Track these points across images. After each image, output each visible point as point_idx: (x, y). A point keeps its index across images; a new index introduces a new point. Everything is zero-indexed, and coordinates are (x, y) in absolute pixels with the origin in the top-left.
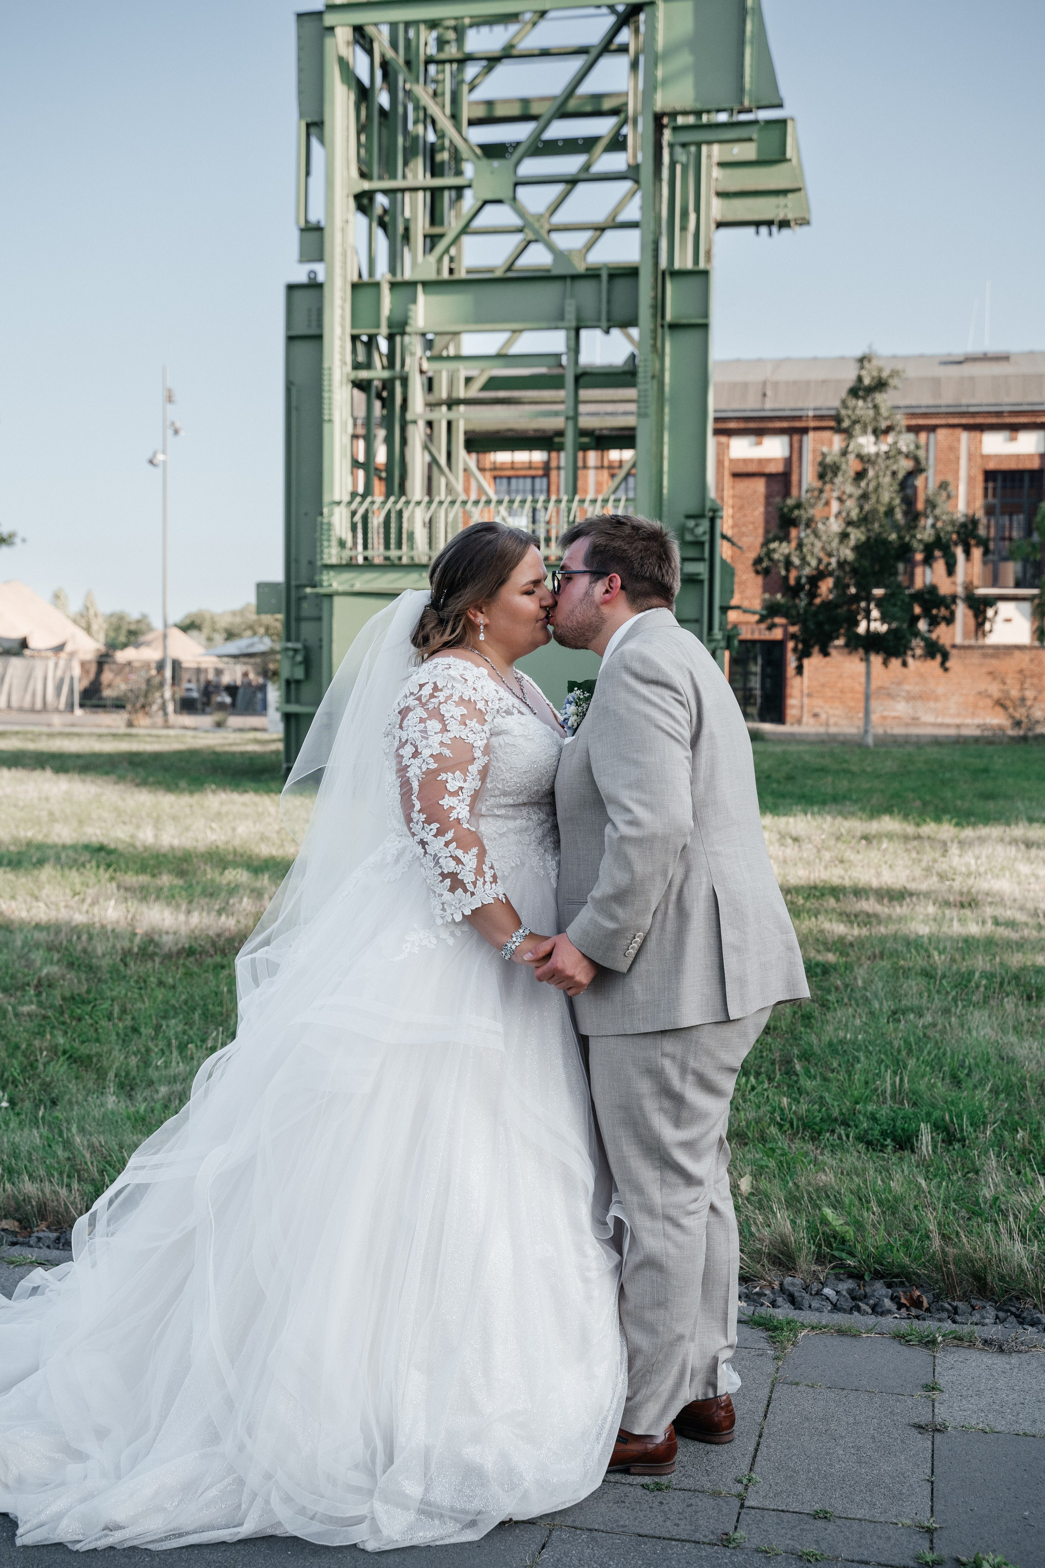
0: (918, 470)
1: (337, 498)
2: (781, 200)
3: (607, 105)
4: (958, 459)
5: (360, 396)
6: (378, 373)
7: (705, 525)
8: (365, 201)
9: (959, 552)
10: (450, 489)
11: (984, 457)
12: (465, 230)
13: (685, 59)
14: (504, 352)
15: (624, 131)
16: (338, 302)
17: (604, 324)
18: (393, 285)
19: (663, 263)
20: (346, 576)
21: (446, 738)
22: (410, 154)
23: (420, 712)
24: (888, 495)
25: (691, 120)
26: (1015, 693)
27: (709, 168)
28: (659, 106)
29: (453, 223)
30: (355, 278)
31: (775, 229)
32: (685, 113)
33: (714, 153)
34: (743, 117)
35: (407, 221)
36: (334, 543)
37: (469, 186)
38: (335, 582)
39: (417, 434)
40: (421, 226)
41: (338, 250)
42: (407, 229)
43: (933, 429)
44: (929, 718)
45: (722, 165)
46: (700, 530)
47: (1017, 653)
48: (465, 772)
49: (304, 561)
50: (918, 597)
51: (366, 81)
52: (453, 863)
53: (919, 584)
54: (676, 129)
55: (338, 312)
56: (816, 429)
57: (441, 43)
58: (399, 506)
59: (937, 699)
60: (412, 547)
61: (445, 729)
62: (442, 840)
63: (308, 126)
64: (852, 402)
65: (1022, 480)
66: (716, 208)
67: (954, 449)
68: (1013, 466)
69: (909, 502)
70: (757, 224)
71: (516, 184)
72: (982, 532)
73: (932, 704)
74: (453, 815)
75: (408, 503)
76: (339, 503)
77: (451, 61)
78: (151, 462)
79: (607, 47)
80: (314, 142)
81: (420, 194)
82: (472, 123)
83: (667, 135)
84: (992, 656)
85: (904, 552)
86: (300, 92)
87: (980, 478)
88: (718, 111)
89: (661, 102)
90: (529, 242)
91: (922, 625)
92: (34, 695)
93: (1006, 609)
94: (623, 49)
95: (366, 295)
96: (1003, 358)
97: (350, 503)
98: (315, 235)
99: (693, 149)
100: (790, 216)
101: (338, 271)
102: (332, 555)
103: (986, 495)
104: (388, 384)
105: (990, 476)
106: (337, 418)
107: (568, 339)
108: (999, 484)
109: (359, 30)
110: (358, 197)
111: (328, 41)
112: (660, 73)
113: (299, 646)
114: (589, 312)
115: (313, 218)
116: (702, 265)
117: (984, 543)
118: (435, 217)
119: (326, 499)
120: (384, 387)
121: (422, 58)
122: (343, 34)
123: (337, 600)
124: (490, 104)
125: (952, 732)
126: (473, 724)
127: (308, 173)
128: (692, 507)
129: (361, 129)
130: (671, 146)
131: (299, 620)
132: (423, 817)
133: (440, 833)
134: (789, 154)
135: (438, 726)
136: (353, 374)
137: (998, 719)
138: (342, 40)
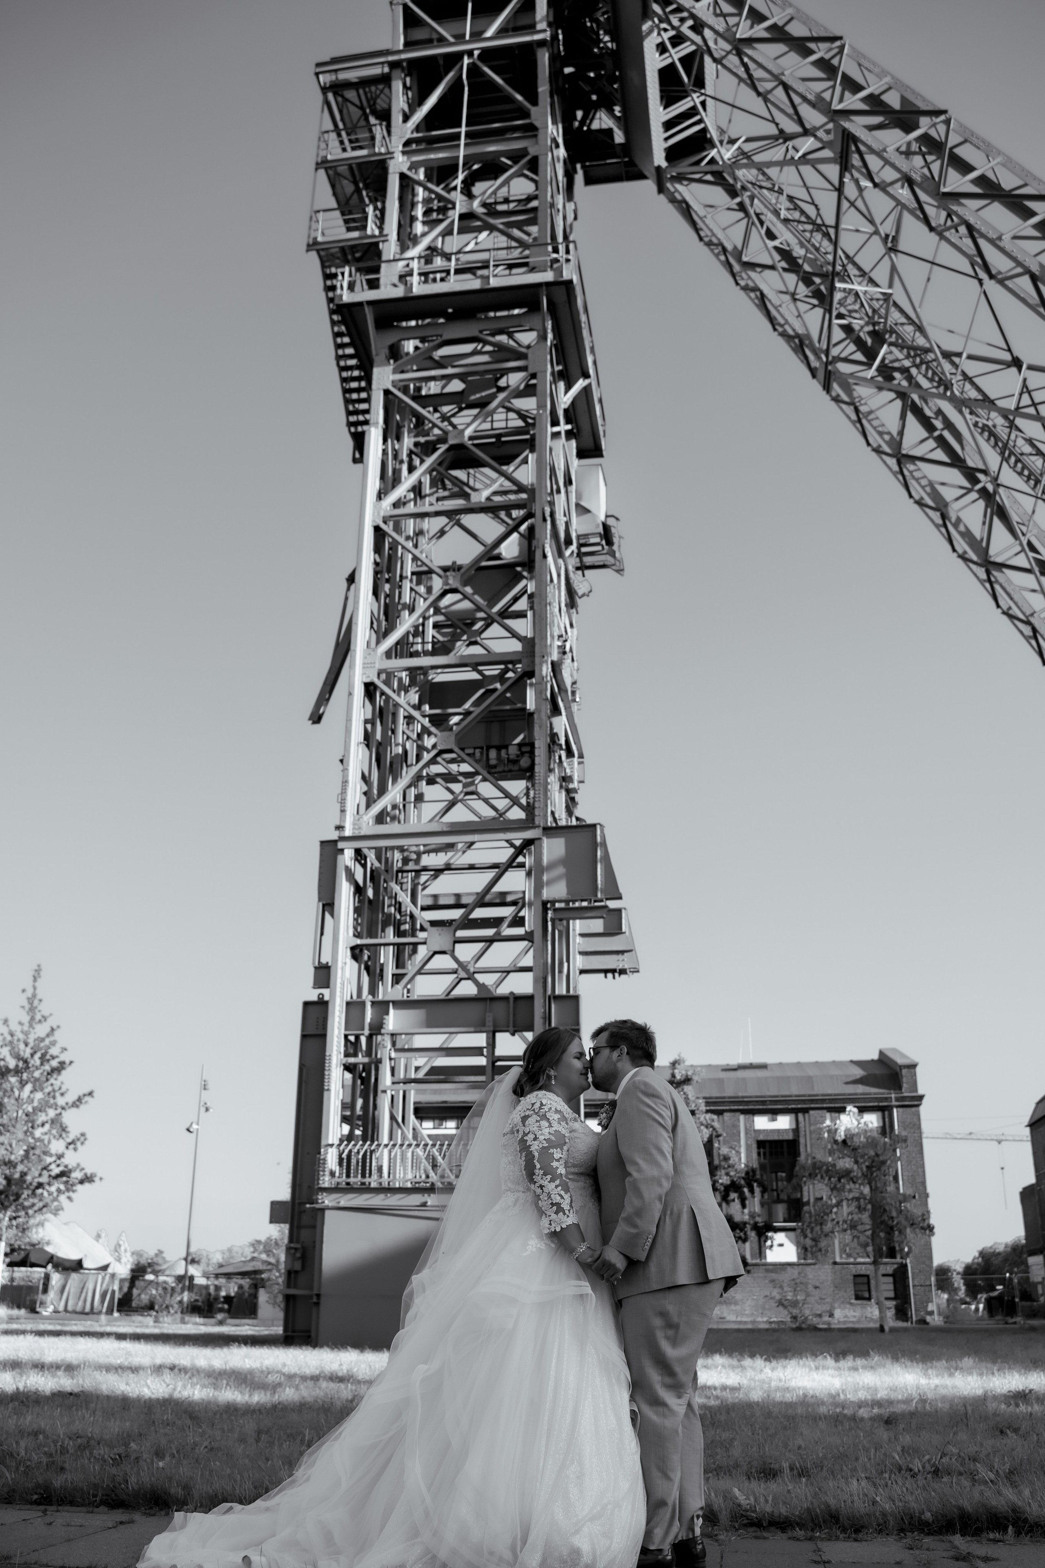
1: (330, 1142)
2: (620, 957)
3: (509, 899)
4: (739, 1132)
5: (348, 1076)
6: (361, 1059)
8: (357, 951)
10: (404, 1137)
11: (755, 1131)
12: (419, 972)
13: (561, 870)
14: (445, 1046)
15: (521, 914)
16: (337, 1013)
17: (511, 1029)
18: (373, 1003)
19: (549, 992)
20: (334, 1196)
21: (552, 1130)
22: (385, 925)
23: (535, 1117)
25: (562, 905)
26: (790, 1296)
27: (575, 936)
28: (544, 898)
29: (411, 967)
30: (349, 999)
31: (617, 975)
32: (560, 901)
33: (577, 926)
34: (597, 904)
35: (382, 965)
36: (327, 1173)
37: (425, 943)
38: (327, 1200)
39: (384, 1103)
40: (390, 969)
41: (339, 981)
42: (382, 970)
43: (722, 1112)
44: (732, 1317)
45: (582, 935)
47: (789, 1268)
48: (562, 1149)
49: (305, 1184)
51: (361, 883)
52: (558, 1198)
54: (556, 910)
55: (337, 1019)
57: (406, 861)
58: (373, 1147)
59: (736, 1304)
60: (381, 1176)
61: (550, 1126)
62: (553, 1185)
63: (324, 906)
66: (579, 962)
67: (736, 1126)
68: (775, 1137)
70: (606, 972)
71: (455, 942)
72: (759, 1178)
73: (733, 1307)
74: (559, 1171)
75: (379, 1145)
76: (332, 1145)
77: (411, 871)
78: (188, 1130)
79: (511, 864)
80: (327, 915)
81: (391, 947)
82: (425, 908)
83: (550, 914)
84: (772, 1271)
86: (320, 886)
87: (755, 1146)
88: (582, 900)
89: (546, 894)
90: (461, 979)
92: (85, 1301)
93: (780, 1237)
94: (522, 865)
95: (356, 1009)
96: (763, 1066)
97: (339, 1145)
98: (325, 971)
99: (565, 922)
100: (626, 967)
101: (338, 994)
102: (326, 1181)
103: (759, 1156)
104: (366, 1068)
105: (761, 1144)
106: (333, 1088)
107: (488, 1038)
108: (767, 1150)
109: (358, 852)
110: (353, 949)
111: (340, 857)
112: (545, 878)
113: (298, 1246)
114: (501, 1021)
115: (324, 961)
116: (572, 992)
117: (761, 1188)
118: (399, 962)
119: (323, 1143)
120: (364, 1070)
121: (395, 869)
122: (349, 854)
123: (328, 1213)
124: (435, 897)
125: (750, 1326)
126: (563, 1124)
127: (322, 934)
129: (356, 910)
130: (553, 920)
131: (299, 1227)
132: (542, 1172)
133: (552, 1180)
134: (624, 928)
135: (547, 1124)
136: (345, 1060)
137: (782, 1316)
138: (348, 857)
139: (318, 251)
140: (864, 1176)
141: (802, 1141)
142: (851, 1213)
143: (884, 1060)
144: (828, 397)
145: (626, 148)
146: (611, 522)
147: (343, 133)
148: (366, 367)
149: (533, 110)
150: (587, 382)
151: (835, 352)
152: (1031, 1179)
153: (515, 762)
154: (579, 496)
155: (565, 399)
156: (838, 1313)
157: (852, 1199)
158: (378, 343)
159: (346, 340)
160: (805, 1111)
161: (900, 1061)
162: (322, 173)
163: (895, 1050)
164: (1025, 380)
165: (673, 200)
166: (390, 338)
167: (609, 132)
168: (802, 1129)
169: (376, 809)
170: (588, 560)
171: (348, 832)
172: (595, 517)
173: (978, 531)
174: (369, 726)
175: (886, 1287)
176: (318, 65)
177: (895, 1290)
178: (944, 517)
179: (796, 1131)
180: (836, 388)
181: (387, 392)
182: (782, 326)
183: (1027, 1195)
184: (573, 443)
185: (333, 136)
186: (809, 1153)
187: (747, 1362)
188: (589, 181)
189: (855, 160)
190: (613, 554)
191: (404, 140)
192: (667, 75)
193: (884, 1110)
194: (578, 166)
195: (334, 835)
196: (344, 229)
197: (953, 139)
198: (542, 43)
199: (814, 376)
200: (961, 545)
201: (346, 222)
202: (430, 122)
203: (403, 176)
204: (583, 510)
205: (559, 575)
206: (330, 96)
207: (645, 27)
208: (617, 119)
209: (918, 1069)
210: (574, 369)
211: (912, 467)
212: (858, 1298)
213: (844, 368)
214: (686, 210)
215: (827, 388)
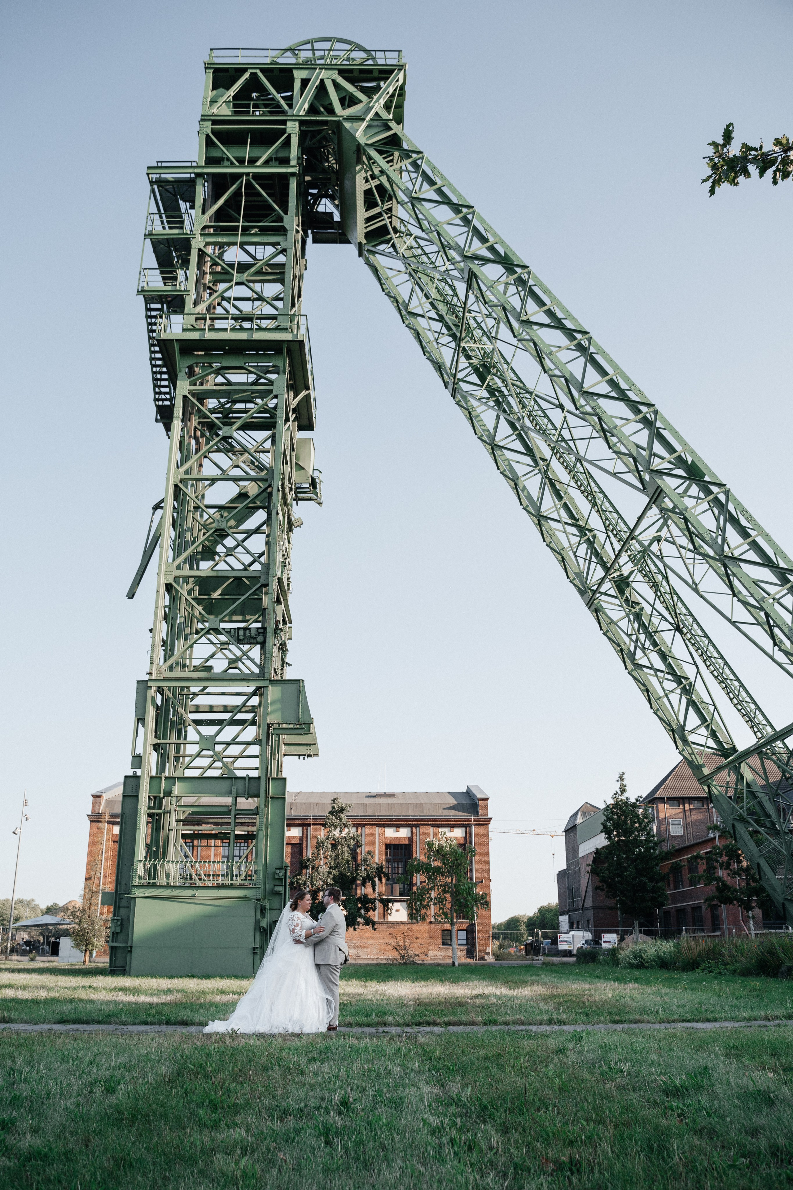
0: (358, 845)
1: (139, 860)
2: (309, 748)
4: (375, 840)
5: (149, 820)
6: (156, 810)
7: (283, 872)
8: (157, 747)
9: (376, 879)
11: (385, 838)
13: (278, 706)
16: (144, 784)
17: (246, 796)
18: (165, 778)
19: (268, 775)
20: (142, 890)
24: (347, 856)
25: (277, 726)
26: (401, 943)
28: (268, 721)
30: (151, 775)
31: (306, 757)
32: (277, 724)
35: (168, 753)
36: (137, 877)
38: (137, 892)
39: (173, 835)
41: (146, 764)
42: (168, 756)
43: (364, 825)
44: (364, 956)
46: (281, 874)
47: (402, 925)
49: (123, 883)
50: (359, 899)
51: (160, 705)
53: (359, 894)
54: (275, 729)
55: (144, 788)
56: (313, 824)
59: (367, 947)
63: (139, 719)
64: (330, 816)
65: (401, 849)
66: (284, 749)
67: (373, 834)
68: (398, 842)
69: (354, 857)
70: (299, 755)
71: (215, 744)
72: (385, 870)
75: (168, 862)
78: (13, 832)
80: (140, 725)
82: (190, 712)
83: (271, 731)
84: (391, 927)
85: (354, 880)
86: (136, 708)
87: (384, 847)
88: (289, 723)
89: (270, 719)
90: (215, 761)
91: (362, 911)
93: (397, 906)
95: (155, 782)
96: (392, 795)
97: (144, 861)
98: (138, 758)
100: (312, 753)
101: (145, 772)
102: (136, 882)
103: (387, 855)
104: (159, 815)
105: (388, 846)
106: (141, 827)
107: (233, 800)
108: (392, 850)
109: (159, 688)
110: (154, 745)
111: (148, 691)
112: (269, 709)
113: (118, 918)
114: (241, 791)
115: (138, 753)
116: (281, 775)
117: (386, 875)
119: (136, 859)
122: (154, 689)
123: (138, 900)
124: (197, 706)
125: (375, 962)
127: (137, 736)
128: (278, 865)
129: (156, 721)
130: (272, 734)
131: (119, 907)
134: (312, 731)
136: (148, 811)
137: (394, 955)
138: (152, 692)
139: (144, 296)
140: (448, 871)
141: (414, 845)
142: (439, 894)
143: (469, 794)
144: (454, 402)
145: (341, 225)
146: (316, 473)
147: (164, 216)
148: (173, 380)
149: (285, 217)
150: (308, 392)
151: (460, 376)
152: (564, 867)
153: (254, 638)
154: (297, 458)
155: (293, 403)
156: (431, 954)
157: (441, 885)
158: (182, 365)
159: (157, 349)
160: (417, 826)
161: (479, 796)
162: (148, 241)
163: (477, 786)
164: (565, 417)
165: (368, 263)
166: (189, 362)
167: (331, 215)
168: (414, 838)
169: (169, 662)
170: (301, 496)
171: (154, 677)
172: (307, 472)
173: (535, 496)
174: (167, 610)
175: (462, 937)
176: (149, 168)
177: (467, 939)
178: (516, 484)
179: (411, 838)
180: (458, 397)
181: (185, 397)
182: (429, 353)
183: (561, 875)
184: (296, 423)
185: (157, 217)
186: (419, 854)
187: (368, 983)
188: (315, 241)
189: (475, 285)
190: (317, 494)
191: (202, 226)
192: (368, 193)
193: (466, 826)
194: (309, 231)
195: (146, 678)
196: (162, 284)
197: (531, 282)
198: (293, 174)
199: (446, 388)
200: (525, 502)
201: (164, 278)
202: (219, 215)
203: (200, 250)
204: (300, 467)
205: (284, 517)
206: (155, 187)
207: (357, 168)
208: (337, 207)
209: (489, 801)
210: (300, 384)
211: (500, 453)
212: (443, 944)
213: (465, 387)
214: (375, 271)
215: (454, 395)
